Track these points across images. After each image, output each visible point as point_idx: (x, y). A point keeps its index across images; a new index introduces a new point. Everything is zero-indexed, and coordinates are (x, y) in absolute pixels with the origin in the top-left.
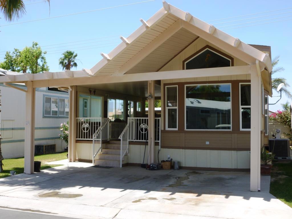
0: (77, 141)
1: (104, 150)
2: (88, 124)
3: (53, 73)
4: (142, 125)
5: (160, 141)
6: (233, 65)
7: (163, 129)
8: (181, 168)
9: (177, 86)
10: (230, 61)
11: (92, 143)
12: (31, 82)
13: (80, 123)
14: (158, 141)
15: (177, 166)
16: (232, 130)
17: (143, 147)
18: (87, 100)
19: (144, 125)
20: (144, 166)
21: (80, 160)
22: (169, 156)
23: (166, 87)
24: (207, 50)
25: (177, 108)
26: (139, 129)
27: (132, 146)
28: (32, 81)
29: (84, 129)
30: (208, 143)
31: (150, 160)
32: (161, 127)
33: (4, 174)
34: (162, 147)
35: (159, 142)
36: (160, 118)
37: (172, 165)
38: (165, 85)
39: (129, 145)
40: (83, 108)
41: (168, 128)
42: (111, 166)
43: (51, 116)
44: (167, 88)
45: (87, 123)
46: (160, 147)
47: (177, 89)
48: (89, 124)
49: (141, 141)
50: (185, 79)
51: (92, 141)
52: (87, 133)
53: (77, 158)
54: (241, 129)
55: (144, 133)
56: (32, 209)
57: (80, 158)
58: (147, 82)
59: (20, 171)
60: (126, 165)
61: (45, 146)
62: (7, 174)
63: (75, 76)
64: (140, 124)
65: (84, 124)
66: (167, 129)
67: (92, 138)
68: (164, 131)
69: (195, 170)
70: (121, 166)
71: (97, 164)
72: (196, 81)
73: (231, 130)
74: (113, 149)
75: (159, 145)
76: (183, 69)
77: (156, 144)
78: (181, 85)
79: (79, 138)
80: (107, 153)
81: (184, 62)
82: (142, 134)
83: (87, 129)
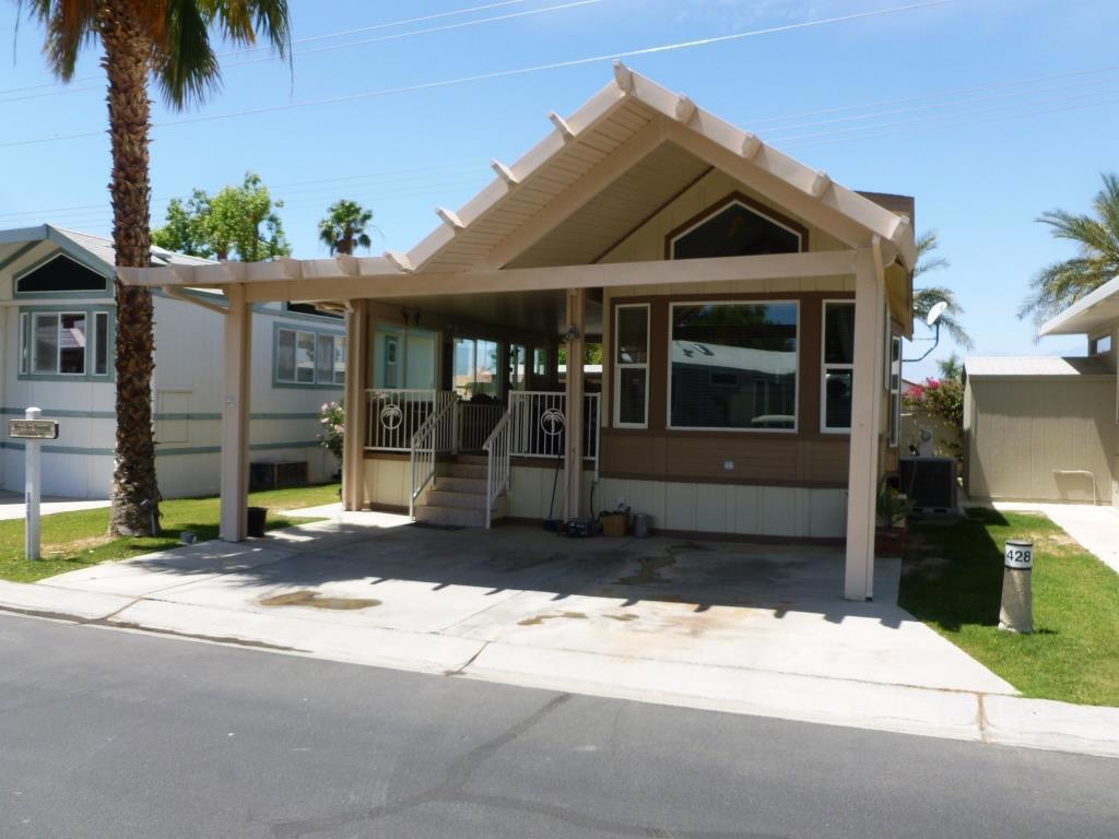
0: (368, 455)
1: (442, 480)
2: (398, 408)
3: (300, 262)
4: (547, 412)
5: (596, 458)
6: (805, 249)
7: (605, 424)
8: (653, 532)
9: (648, 305)
10: (797, 238)
11: (409, 460)
12: (241, 286)
13: (375, 404)
14: (592, 458)
15: (642, 529)
16: (799, 430)
17: (549, 473)
18: (395, 339)
19: (553, 411)
20: (551, 526)
21: (376, 507)
22: (620, 500)
23: (617, 307)
24: (736, 205)
25: (646, 366)
26: (540, 423)
27: (520, 471)
28: (243, 284)
29: (386, 420)
30: (729, 465)
31: (570, 511)
32: (601, 420)
33: (163, 541)
34: (601, 475)
35: (593, 462)
36: (598, 395)
37: (631, 525)
38: (614, 301)
39: (513, 468)
40: (386, 364)
41: (622, 421)
42: (461, 523)
43: (296, 382)
44: (621, 310)
45: (396, 404)
46: (596, 473)
47: (646, 314)
48: (402, 407)
49: (545, 456)
50: (671, 285)
51: (409, 453)
52: (394, 431)
53: (367, 502)
54: (824, 429)
55: (553, 434)
56: (241, 639)
57: (374, 501)
58: (563, 292)
59: (208, 533)
60: (504, 522)
61: (279, 466)
62: (172, 541)
63: (364, 272)
64: (543, 410)
65: (386, 408)
66: (618, 424)
67: (408, 446)
68: (609, 431)
69: (693, 541)
70: (488, 525)
71: (421, 517)
72: (701, 292)
73: (795, 430)
74: (468, 477)
75: (593, 469)
76: (667, 257)
77: (587, 466)
78: (659, 301)
79: (374, 445)
80: (449, 489)
81: (668, 238)
82: (549, 437)
83: (396, 420)
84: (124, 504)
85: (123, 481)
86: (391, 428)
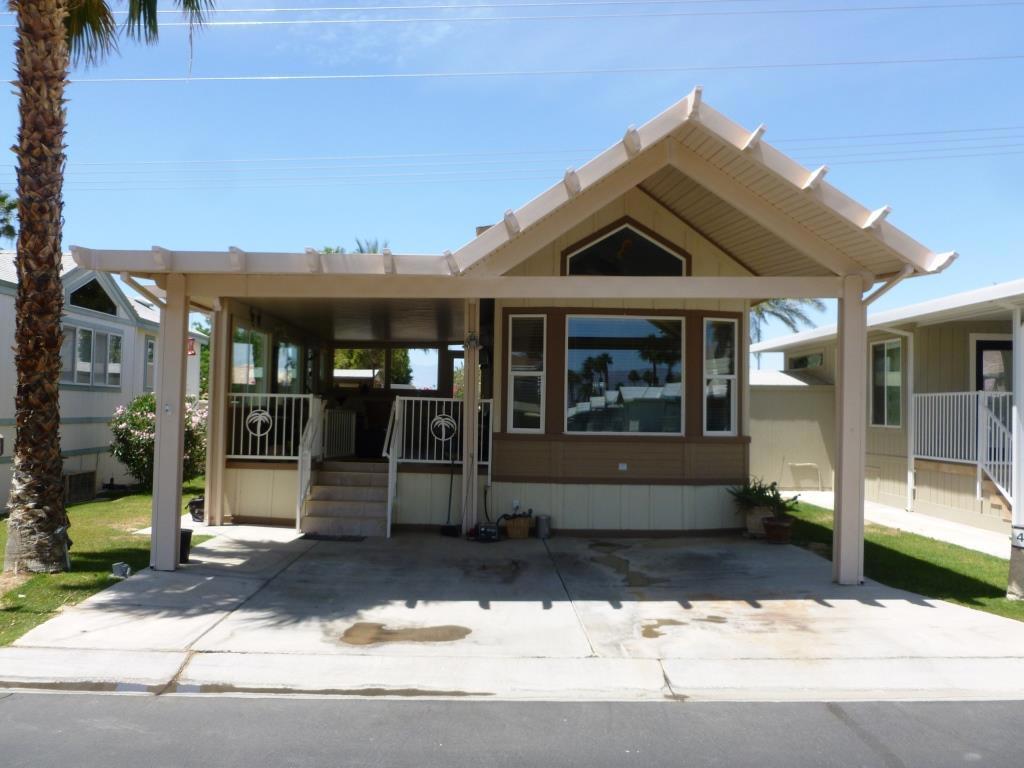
0: (230, 463)
1: (319, 489)
2: (267, 413)
4: (437, 417)
5: (489, 463)
6: (689, 273)
7: (498, 429)
8: (555, 533)
9: (544, 316)
10: (681, 262)
12: (183, 277)
13: (239, 410)
14: (485, 463)
15: (544, 530)
16: (686, 434)
17: (441, 481)
19: (444, 417)
20: (450, 531)
21: (238, 520)
22: (516, 503)
23: (511, 317)
24: (627, 229)
25: (542, 375)
26: (430, 428)
27: (407, 477)
29: (253, 426)
30: (623, 467)
31: (469, 518)
32: (495, 426)
34: (492, 480)
35: (487, 466)
36: (491, 401)
37: (535, 527)
38: (507, 311)
39: (400, 474)
41: (515, 426)
42: (356, 533)
43: (76, 384)
44: (514, 320)
45: (266, 409)
46: (489, 477)
47: (543, 324)
48: (272, 412)
49: (427, 461)
50: (567, 300)
53: (228, 515)
54: (707, 433)
55: (443, 439)
57: (237, 514)
58: (460, 302)
60: (397, 529)
64: (432, 418)
65: (252, 414)
66: (511, 429)
68: (502, 436)
69: (604, 540)
70: (388, 535)
72: (596, 306)
74: (342, 485)
75: (487, 474)
76: (563, 273)
77: (482, 470)
78: (557, 314)
79: (237, 453)
80: (328, 498)
81: (564, 254)
82: (439, 443)
83: (265, 426)
84: (33, 533)
85: (31, 505)
86: (259, 435)
